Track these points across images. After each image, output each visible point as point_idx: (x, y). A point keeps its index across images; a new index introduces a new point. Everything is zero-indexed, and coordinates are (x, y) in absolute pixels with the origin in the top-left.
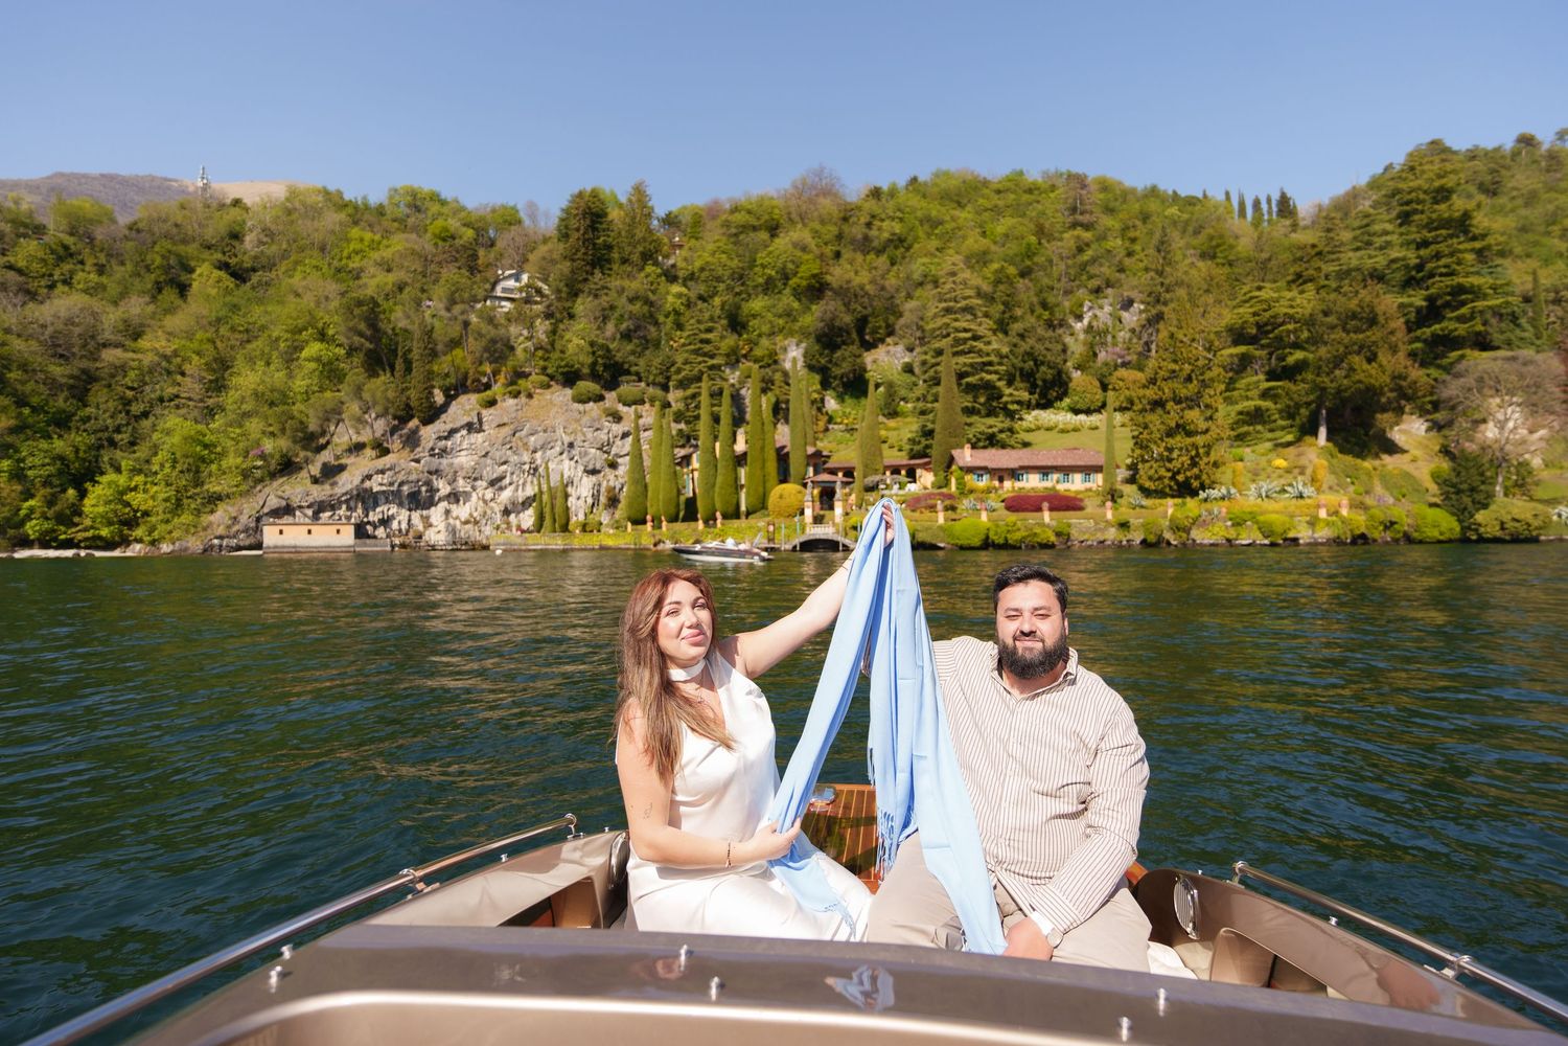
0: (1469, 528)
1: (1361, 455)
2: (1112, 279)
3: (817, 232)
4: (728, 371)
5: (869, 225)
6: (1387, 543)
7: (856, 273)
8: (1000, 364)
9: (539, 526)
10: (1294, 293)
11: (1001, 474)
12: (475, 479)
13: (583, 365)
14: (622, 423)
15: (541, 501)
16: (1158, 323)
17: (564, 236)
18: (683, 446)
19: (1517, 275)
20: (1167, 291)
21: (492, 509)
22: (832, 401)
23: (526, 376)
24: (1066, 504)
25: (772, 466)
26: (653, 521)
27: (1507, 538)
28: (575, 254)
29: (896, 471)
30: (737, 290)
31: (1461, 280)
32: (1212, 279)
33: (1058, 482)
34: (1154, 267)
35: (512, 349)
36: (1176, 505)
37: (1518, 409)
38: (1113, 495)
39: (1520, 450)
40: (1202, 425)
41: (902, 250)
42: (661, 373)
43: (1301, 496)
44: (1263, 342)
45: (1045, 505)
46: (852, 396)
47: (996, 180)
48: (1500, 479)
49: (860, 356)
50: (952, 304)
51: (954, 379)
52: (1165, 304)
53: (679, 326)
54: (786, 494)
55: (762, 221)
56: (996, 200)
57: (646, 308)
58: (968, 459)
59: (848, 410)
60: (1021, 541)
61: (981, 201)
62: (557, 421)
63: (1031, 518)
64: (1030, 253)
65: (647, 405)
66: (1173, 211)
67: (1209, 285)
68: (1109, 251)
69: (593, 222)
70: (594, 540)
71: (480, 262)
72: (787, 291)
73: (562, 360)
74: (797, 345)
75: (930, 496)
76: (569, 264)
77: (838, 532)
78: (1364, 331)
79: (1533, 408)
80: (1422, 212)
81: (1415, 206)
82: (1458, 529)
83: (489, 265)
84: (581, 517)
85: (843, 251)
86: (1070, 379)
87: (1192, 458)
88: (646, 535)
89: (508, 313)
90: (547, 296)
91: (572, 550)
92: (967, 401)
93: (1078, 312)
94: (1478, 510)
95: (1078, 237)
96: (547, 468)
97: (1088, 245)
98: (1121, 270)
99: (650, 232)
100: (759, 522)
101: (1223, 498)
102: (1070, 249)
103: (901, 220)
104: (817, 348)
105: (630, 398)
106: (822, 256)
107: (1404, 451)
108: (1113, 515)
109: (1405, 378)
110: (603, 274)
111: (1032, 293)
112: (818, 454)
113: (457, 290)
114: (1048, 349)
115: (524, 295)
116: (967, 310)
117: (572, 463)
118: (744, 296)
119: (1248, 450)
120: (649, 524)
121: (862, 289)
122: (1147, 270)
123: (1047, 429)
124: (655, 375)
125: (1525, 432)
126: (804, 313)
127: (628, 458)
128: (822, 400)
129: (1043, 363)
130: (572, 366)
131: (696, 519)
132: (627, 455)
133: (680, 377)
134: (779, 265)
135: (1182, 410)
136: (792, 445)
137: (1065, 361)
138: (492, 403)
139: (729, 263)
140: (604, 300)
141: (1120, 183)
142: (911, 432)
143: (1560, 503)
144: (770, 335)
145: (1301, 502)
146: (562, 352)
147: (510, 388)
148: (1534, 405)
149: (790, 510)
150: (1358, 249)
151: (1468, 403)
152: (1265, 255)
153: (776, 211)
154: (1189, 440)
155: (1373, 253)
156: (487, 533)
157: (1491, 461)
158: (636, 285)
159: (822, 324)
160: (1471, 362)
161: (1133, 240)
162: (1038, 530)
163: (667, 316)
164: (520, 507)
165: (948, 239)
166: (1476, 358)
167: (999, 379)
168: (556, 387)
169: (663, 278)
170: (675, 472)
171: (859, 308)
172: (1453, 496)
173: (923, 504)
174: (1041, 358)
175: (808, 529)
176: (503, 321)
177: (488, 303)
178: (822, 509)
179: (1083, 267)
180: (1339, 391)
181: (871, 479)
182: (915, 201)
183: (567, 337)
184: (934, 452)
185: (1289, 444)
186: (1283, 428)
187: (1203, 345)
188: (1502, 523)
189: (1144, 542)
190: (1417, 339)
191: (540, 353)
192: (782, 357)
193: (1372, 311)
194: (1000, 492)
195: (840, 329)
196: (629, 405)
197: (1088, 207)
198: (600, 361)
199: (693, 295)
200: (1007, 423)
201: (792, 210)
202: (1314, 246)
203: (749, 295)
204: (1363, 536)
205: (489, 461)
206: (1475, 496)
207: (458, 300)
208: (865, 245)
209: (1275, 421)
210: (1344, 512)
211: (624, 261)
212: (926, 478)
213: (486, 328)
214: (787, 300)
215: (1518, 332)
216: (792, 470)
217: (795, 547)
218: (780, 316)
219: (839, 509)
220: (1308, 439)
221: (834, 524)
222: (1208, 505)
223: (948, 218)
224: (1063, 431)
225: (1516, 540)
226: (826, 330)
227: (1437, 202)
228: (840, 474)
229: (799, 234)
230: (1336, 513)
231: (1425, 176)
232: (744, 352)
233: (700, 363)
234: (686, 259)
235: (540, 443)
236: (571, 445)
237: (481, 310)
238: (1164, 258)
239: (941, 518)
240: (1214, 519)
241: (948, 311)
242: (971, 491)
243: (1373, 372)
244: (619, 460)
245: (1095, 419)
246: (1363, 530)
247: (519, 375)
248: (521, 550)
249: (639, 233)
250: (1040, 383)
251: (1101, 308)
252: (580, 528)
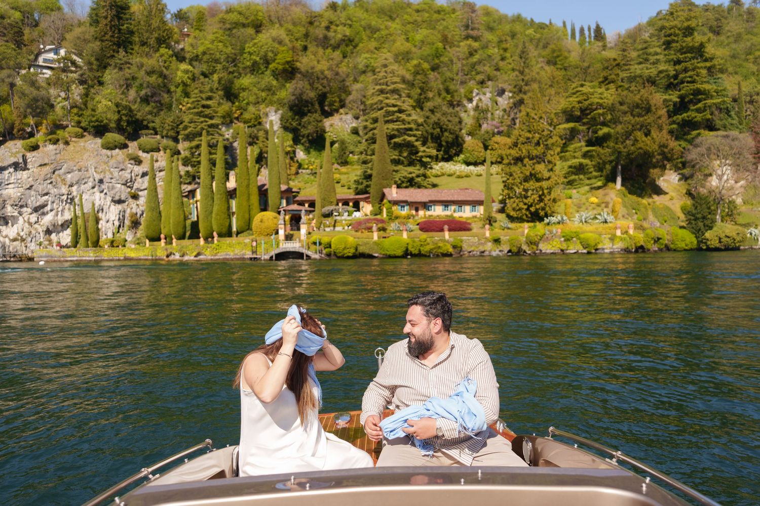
0: (702, 242)
1: (640, 196)
2: (491, 75)
3: (290, 31)
4: (224, 129)
5: (328, 28)
6: (655, 251)
7: (318, 62)
8: (417, 130)
9: (75, 244)
10: (603, 90)
11: (417, 206)
12: (22, 207)
13: (110, 120)
14: (142, 165)
15: (76, 224)
16: (520, 105)
17: (95, 20)
18: (190, 183)
19: (730, 84)
20: (526, 85)
21: (36, 229)
22: (302, 153)
23: (64, 128)
24: (460, 226)
25: (255, 199)
26: (166, 239)
27: (723, 248)
28: (104, 36)
29: (346, 203)
30: (231, 70)
31: (699, 86)
32: (554, 79)
33: (454, 211)
34: (518, 68)
35: (52, 106)
36: (530, 227)
37: (729, 168)
38: (490, 221)
39: (730, 193)
40: (546, 174)
41: (351, 47)
42: (173, 129)
43: (606, 222)
44: (585, 120)
45: (446, 227)
46: (315, 149)
47: (416, 3)
48: (719, 211)
49: (321, 121)
50: (384, 87)
51: (385, 140)
52: (525, 93)
53: (187, 95)
54: (265, 218)
55: (249, 21)
56: (416, 17)
57: (160, 80)
58: (395, 195)
59: (313, 160)
60: (430, 252)
61: (406, 16)
62: (89, 163)
63: (437, 236)
64: (438, 55)
65: (162, 153)
66: (530, 31)
67: (553, 82)
68: (490, 56)
69: (117, 12)
70: (120, 253)
71: (25, 38)
72: (268, 72)
73: (93, 116)
74: (276, 112)
75: (368, 221)
76: (98, 43)
77: (303, 246)
78: (643, 116)
79: (737, 167)
80: (677, 42)
81: (673, 37)
82: (696, 242)
83: (32, 41)
84: (110, 236)
85: (309, 46)
86: (464, 141)
87: (540, 196)
88: (160, 249)
89: (47, 79)
90: (80, 67)
91: (102, 260)
92: (395, 155)
93: (469, 97)
94: (707, 230)
95: (470, 46)
96: (81, 199)
97: (476, 51)
98: (497, 69)
99: (164, 23)
100: (246, 239)
101: (559, 223)
102: (464, 53)
103: (350, 26)
104: (290, 114)
105: (148, 147)
106: (293, 49)
107: (666, 193)
108: (490, 234)
109: (666, 147)
110: (127, 52)
111: (439, 82)
112: (289, 190)
113: (4, 59)
114: (449, 121)
115: (62, 65)
116: (395, 91)
117: (102, 195)
118: (236, 74)
119: (575, 191)
120: (163, 241)
121: (322, 72)
122: (513, 70)
123: (449, 175)
124: (168, 130)
125: (733, 182)
126: (281, 89)
127: (146, 191)
128: (294, 152)
129: (446, 130)
130: (102, 121)
131: (199, 238)
132: (146, 189)
133: (186, 132)
134: (262, 53)
135: (534, 164)
136: (270, 184)
137: (461, 129)
138: (35, 148)
139: (224, 50)
140: (127, 72)
141: (497, 11)
142: (356, 175)
143: (751, 226)
144: (255, 104)
145: (606, 225)
146: (93, 110)
147: (50, 137)
148: (738, 165)
149: (268, 231)
150: (640, 63)
151: (702, 163)
152: (586, 64)
153: (260, 14)
154: (538, 184)
155: (649, 66)
156: (32, 248)
157: (714, 200)
158: (151, 62)
159: (293, 98)
160: (704, 138)
161: (505, 50)
162: (441, 244)
163: (177, 87)
164: (60, 228)
165: (383, 41)
166: (706, 136)
167: (417, 140)
168: (88, 137)
169: (174, 58)
170: (182, 203)
171: (321, 87)
172: (693, 222)
173: (363, 226)
174: (445, 126)
175: (281, 244)
176: (44, 84)
177: (32, 70)
178: (292, 230)
179: (473, 66)
180: (629, 154)
181: (327, 209)
182: (360, 14)
183: (97, 99)
184: (371, 190)
185: (599, 188)
186: (596, 177)
187: (547, 122)
188: (720, 239)
189: (510, 251)
190: (674, 122)
191: (75, 110)
192: (264, 120)
193: (648, 103)
194: (416, 218)
195: (307, 101)
196: (148, 152)
197: (476, 26)
198: (124, 118)
199: (197, 71)
200: (422, 171)
201: (272, 14)
202: (615, 60)
203: (240, 74)
204: (642, 247)
205: (33, 193)
206: (705, 222)
207: (4, 66)
208: (324, 42)
209: (591, 172)
210: (631, 232)
211: (143, 44)
212: (367, 208)
213: (28, 89)
214: (268, 79)
215: (730, 120)
216: (270, 202)
217: (272, 257)
218: (263, 91)
219: (304, 230)
220: (611, 185)
221: (300, 241)
222: (549, 227)
223: (382, 27)
224: (459, 177)
225: (727, 249)
226: (297, 102)
227: (686, 37)
228: (307, 205)
229: (276, 31)
230: (626, 232)
231: (679, 19)
232: (236, 116)
233: (202, 122)
234: (192, 45)
235: (76, 179)
236: (101, 181)
237: (24, 75)
238: (524, 63)
239: (375, 236)
240: (554, 236)
241: (382, 92)
242: (397, 218)
243: (648, 142)
244: (140, 193)
245: (480, 169)
246: (642, 243)
247: (57, 126)
248: (60, 261)
249: (155, 23)
250: (444, 143)
251: (485, 94)
252: (109, 244)
